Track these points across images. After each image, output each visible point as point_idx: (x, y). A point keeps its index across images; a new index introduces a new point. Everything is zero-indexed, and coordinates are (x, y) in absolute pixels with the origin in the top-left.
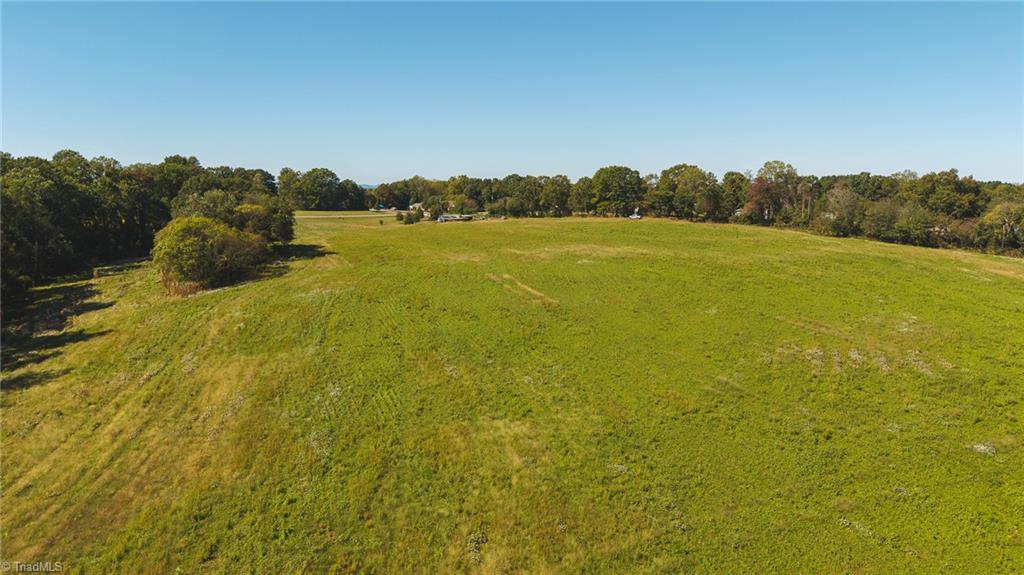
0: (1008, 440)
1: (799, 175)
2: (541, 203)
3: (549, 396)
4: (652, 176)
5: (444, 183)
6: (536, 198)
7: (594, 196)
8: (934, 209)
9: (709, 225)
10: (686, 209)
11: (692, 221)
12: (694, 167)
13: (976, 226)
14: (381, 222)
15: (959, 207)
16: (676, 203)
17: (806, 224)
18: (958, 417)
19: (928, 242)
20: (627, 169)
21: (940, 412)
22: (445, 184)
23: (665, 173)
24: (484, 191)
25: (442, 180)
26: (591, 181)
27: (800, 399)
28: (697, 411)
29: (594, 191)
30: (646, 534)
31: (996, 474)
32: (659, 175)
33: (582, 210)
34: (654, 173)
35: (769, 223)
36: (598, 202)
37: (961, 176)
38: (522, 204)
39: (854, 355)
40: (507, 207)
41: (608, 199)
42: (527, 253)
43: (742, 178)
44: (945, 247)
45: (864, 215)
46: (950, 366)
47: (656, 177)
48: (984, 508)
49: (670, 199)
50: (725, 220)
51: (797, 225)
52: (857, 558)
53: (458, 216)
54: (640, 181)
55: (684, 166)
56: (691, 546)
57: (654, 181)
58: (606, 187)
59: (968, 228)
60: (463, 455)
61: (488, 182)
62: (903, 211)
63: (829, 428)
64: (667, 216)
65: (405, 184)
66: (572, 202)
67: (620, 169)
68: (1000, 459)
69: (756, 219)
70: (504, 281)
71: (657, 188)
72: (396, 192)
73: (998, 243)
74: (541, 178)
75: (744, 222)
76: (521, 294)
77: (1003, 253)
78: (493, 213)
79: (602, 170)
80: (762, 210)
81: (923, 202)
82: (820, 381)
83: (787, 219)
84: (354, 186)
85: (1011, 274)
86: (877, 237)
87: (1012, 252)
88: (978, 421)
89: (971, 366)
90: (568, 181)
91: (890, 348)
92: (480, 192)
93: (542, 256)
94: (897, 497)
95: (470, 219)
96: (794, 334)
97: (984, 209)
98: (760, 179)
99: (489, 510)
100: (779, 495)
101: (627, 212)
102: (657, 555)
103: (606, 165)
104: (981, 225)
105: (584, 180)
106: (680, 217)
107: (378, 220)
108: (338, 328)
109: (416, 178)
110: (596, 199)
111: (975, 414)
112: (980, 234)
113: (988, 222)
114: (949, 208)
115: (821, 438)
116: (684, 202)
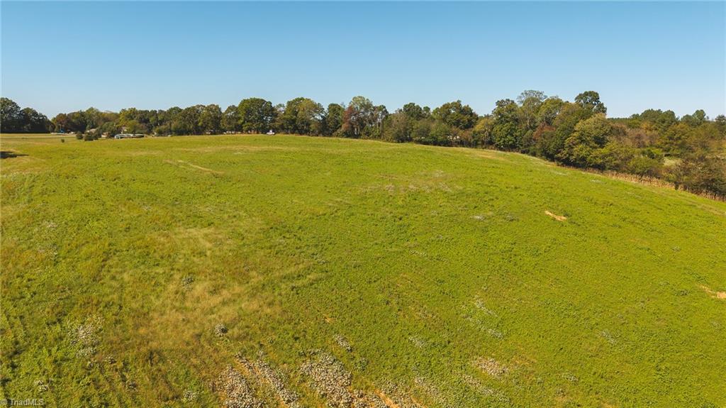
0: (490, 213)
1: (374, 105)
2: (200, 124)
3: (226, 216)
4: (280, 105)
5: (116, 114)
6: (195, 121)
7: (240, 118)
8: (451, 124)
9: (321, 138)
10: (305, 127)
11: (309, 135)
12: (309, 100)
13: (472, 132)
14: (63, 141)
15: (463, 122)
16: (298, 123)
17: (380, 136)
18: (466, 206)
19: (447, 144)
20: (262, 100)
21: (457, 205)
22: (117, 116)
23: (290, 103)
24: (151, 119)
25: (114, 111)
26: (237, 108)
27: (384, 205)
28: (325, 214)
29: (240, 115)
30: (301, 266)
31: (486, 227)
32: (286, 105)
33: (232, 130)
34: (282, 103)
35: (357, 136)
36: (244, 123)
37: (463, 105)
38: (185, 126)
39: (411, 187)
40: (172, 129)
41: (251, 121)
42: (194, 150)
43: (340, 109)
44: (456, 146)
45: (413, 129)
46: (461, 188)
47: (284, 106)
48: (480, 241)
49: (294, 121)
50: (330, 135)
51: (374, 138)
52: (419, 266)
53: (132, 135)
54: (273, 109)
55: (302, 99)
56: (328, 269)
57: (282, 109)
58: (248, 112)
59: (468, 134)
60: (167, 245)
61: (154, 112)
62: (433, 126)
63: (400, 216)
64: (293, 133)
65: (82, 114)
66: (223, 124)
67: (258, 100)
68: (487, 221)
69: (350, 134)
70: (179, 164)
71: (285, 114)
72: (74, 120)
73: (483, 142)
74: (199, 106)
75: (342, 136)
76: (193, 170)
77: (485, 148)
78: (160, 133)
79: (245, 101)
80: (353, 128)
81: (444, 120)
82: (394, 198)
83: (368, 134)
84: (35, 114)
85: (490, 157)
86: (420, 142)
87: (490, 147)
88: (475, 207)
89: (470, 188)
90: (220, 109)
91: (431, 183)
92: (148, 120)
93: (206, 151)
94: (437, 240)
95: (143, 136)
96: (378, 180)
97: (475, 124)
98: (350, 108)
99: (193, 267)
100: (376, 244)
101: (265, 131)
102: (309, 274)
103: (248, 98)
104: (474, 132)
105: (231, 108)
106: (301, 134)
107: (60, 140)
108: (42, 193)
109: (92, 109)
110: (242, 121)
111: (474, 204)
112: (473, 137)
113: (477, 130)
114: (457, 123)
115: (397, 219)
116: (303, 123)
